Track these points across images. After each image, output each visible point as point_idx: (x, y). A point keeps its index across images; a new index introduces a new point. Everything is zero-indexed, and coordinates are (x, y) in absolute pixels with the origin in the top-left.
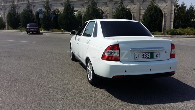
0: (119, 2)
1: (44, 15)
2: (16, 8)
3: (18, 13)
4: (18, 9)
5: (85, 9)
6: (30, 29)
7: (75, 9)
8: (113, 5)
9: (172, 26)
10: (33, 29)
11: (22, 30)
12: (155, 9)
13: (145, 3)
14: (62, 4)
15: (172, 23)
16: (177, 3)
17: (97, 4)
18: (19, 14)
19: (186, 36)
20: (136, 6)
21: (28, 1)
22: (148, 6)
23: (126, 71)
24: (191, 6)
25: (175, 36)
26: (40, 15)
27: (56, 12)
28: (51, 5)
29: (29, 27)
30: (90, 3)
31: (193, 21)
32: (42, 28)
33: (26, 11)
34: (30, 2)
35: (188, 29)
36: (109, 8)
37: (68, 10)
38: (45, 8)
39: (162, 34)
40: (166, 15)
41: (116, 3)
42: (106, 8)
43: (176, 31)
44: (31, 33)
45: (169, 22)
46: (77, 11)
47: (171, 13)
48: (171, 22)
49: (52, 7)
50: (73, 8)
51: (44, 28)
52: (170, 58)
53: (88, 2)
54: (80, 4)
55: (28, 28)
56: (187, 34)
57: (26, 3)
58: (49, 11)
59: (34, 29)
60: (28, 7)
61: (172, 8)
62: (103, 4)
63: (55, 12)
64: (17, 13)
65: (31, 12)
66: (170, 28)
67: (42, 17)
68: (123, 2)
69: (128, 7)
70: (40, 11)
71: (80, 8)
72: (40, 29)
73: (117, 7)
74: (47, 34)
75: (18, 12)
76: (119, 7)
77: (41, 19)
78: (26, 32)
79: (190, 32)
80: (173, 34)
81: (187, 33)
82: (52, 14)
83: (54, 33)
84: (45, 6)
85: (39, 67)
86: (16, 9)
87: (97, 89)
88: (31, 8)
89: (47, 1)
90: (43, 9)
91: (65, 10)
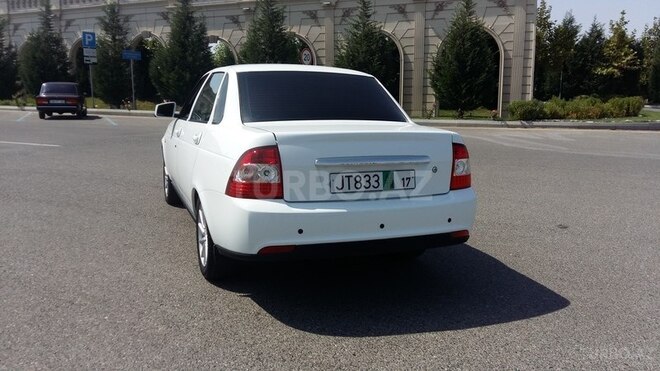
0: (357, 12)
1: (103, 55)
2: (5, 28)
3: (11, 47)
4: (11, 32)
5: (245, 34)
6: (51, 102)
7: (210, 33)
8: (338, 20)
9: (530, 89)
10: (59, 102)
11: (25, 105)
12: (472, 34)
13: (441, 14)
14: (165, 17)
15: (530, 81)
16: (548, 17)
17: (283, 18)
18: (13, 50)
19: (570, 123)
20: (413, 25)
21: (48, 7)
22: (450, 25)
23: (300, 231)
24: (595, 26)
25: (535, 123)
26: (87, 52)
27: (146, 43)
28: (127, 19)
29: (46, 93)
30: (260, 15)
31: (602, 75)
32: (96, 96)
33: (38, 38)
34: (53, 8)
35: (582, 102)
36: (323, 29)
37: (186, 37)
38: (106, 30)
39: (495, 118)
40: (511, 54)
41: (347, 13)
42: (316, 31)
43: (541, 109)
44: (54, 114)
45: (519, 78)
46: (215, 39)
47: (527, 50)
48: (525, 76)
49: (132, 25)
50: (203, 30)
51: (102, 98)
52: (451, 189)
53: (252, 9)
54: (227, 17)
55: (43, 98)
56: (578, 118)
57: (39, 14)
58: (121, 41)
59: (63, 102)
60: (47, 24)
61: (528, 32)
62: (305, 16)
63: (140, 43)
64: (6, 45)
65: (58, 41)
66: (523, 98)
67: (95, 60)
68: (370, 12)
69: (388, 29)
70: (87, 40)
71: (228, 31)
72: (89, 101)
73: (349, 27)
74: (109, 119)
75: (14, 44)
76: (356, 27)
77: (90, 67)
78: (37, 113)
79: (587, 111)
80: (530, 116)
81: (576, 112)
82: (129, 48)
83: (136, 115)
84: (107, 21)
85: (46, 227)
86: (5, 33)
87: (223, 293)
88: (55, 29)
89: (112, 5)
90: (100, 33)
91: (173, 35)
